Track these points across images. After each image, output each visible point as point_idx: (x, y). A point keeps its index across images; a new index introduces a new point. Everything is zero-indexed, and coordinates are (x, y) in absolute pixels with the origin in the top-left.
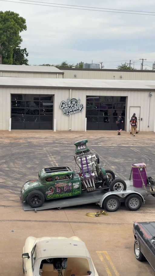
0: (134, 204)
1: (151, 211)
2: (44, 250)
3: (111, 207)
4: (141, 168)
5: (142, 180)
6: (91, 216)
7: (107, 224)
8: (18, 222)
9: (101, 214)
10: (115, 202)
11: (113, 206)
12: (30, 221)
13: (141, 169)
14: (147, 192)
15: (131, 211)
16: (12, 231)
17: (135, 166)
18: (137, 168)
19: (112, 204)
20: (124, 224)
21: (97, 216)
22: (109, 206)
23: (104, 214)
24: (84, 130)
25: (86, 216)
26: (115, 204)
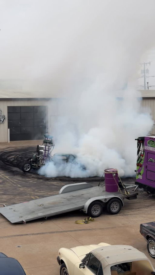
0: (115, 208)
1: (130, 213)
2: (108, 257)
3: (95, 213)
4: (114, 173)
5: (117, 184)
6: (81, 223)
7: (101, 229)
8: (16, 237)
9: (88, 221)
10: (98, 207)
11: (97, 211)
12: (27, 235)
13: (115, 175)
14: (123, 196)
15: (113, 215)
16: (19, 247)
17: (108, 172)
18: (111, 173)
19: (96, 210)
20: (116, 227)
21: (86, 222)
22: (93, 211)
23: (91, 220)
24: (6, 141)
25: (76, 224)
26: (98, 210)
